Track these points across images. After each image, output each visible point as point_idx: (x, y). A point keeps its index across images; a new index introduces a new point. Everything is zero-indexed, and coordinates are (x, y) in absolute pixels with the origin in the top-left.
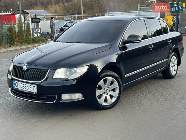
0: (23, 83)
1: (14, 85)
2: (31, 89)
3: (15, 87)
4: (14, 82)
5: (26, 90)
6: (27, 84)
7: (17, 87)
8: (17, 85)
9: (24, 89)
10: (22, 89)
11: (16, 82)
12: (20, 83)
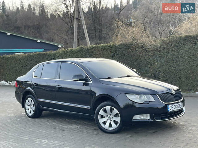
0: (175, 105)
1: (168, 110)
2: (180, 107)
3: (170, 110)
4: (168, 107)
5: (178, 109)
6: (177, 104)
7: (172, 110)
8: (171, 108)
9: (177, 109)
10: (175, 109)
11: (169, 106)
12: (173, 105)
